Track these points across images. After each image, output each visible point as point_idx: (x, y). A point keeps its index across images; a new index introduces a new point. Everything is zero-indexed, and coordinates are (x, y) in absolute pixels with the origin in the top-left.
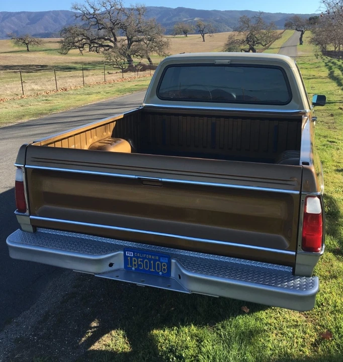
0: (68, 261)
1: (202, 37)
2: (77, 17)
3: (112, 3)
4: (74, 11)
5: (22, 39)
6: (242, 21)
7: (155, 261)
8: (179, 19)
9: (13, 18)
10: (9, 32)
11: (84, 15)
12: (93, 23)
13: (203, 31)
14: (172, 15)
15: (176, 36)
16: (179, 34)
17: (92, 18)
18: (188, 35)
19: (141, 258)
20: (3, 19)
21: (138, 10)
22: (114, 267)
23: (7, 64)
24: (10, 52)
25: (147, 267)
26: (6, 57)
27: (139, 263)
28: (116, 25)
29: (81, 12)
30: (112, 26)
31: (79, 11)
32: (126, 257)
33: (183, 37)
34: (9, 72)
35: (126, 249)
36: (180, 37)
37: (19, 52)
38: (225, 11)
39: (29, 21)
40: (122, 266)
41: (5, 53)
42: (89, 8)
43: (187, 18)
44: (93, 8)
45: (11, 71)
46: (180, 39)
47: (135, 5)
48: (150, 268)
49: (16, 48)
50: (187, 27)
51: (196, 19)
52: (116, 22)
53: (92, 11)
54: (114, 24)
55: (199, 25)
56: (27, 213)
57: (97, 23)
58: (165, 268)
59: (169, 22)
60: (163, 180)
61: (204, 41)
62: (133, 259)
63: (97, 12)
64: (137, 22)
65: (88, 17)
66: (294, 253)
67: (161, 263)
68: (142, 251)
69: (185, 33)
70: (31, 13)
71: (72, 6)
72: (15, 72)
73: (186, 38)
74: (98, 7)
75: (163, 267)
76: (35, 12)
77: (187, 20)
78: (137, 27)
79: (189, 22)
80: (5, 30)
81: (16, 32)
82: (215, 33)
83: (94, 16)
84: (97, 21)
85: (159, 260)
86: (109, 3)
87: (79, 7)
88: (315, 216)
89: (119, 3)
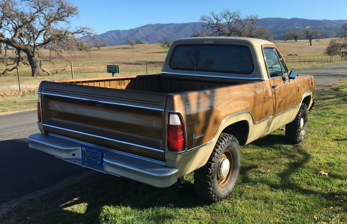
0: (52, 150)
1: (309, 42)
2: (204, 26)
3: (231, 15)
4: (202, 21)
5: (167, 43)
6: (344, 28)
7: (96, 154)
8: (293, 27)
9: (164, 28)
10: (160, 38)
11: (209, 24)
12: (216, 31)
13: (310, 36)
14: (286, 24)
15: (287, 41)
16: (289, 40)
17: (215, 27)
18: (297, 41)
19: (89, 151)
20: (157, 29)
21: (252, 20)
22: (76, 157)
23: (151, 61)
24: (158, 53)
25: (92, 158)
26: (152, 56)
27: (88, 155)
28: (233, 31)
29: (207, 22)
30: (230, 32)
31: (206, 22)
32: (82, 151)
33: (293, 42)
34: (152, 66)
35: (82, 146)
36: (291, 42)
37: (164, 52)
38: (335, 20)
39: (175, 30)
40: (81, 157)
41: (154, 53)
42: (213, 19)
43: (299, 26)
44: (216, 19)
45: (153, 65)
46: (290, 43)
47: (250, 16)
48: (93, 159)
49: (163, 50)
50: (297, 34)
51: (307, 27)
52: (233, 29)
53: (215, 22)
54: (231, 31)
55: (308, 31)
56: (42, 122)
57: (219, 30)
58: (100, 158)
59: (283, 30)
60: (100, 102)
61: (311, 45)
62: (86, 152)
63: (219, 22)
64: (250, 29)
65: (212, 26)
66: (163, 151)
67: (98, 155)
68: (89, 147)
69: (296, 38)
70: (177, 24)
71: (200, 18)
72: (156, 66)
73: (296, 43)
74: (220, 18)
75: (99, 158)
76: (180, 24)
77: (299, 28)
78: (250, 34)
79: (301, 30)
80: (158, 37)
81: (165, 38)
82: (322, 38)
83: (217, 25)
84: (219, 28)
85: (97, 153)
86: (229, 15)
87: (207, 18)
88: (175, 127)
89: (237, 15)
